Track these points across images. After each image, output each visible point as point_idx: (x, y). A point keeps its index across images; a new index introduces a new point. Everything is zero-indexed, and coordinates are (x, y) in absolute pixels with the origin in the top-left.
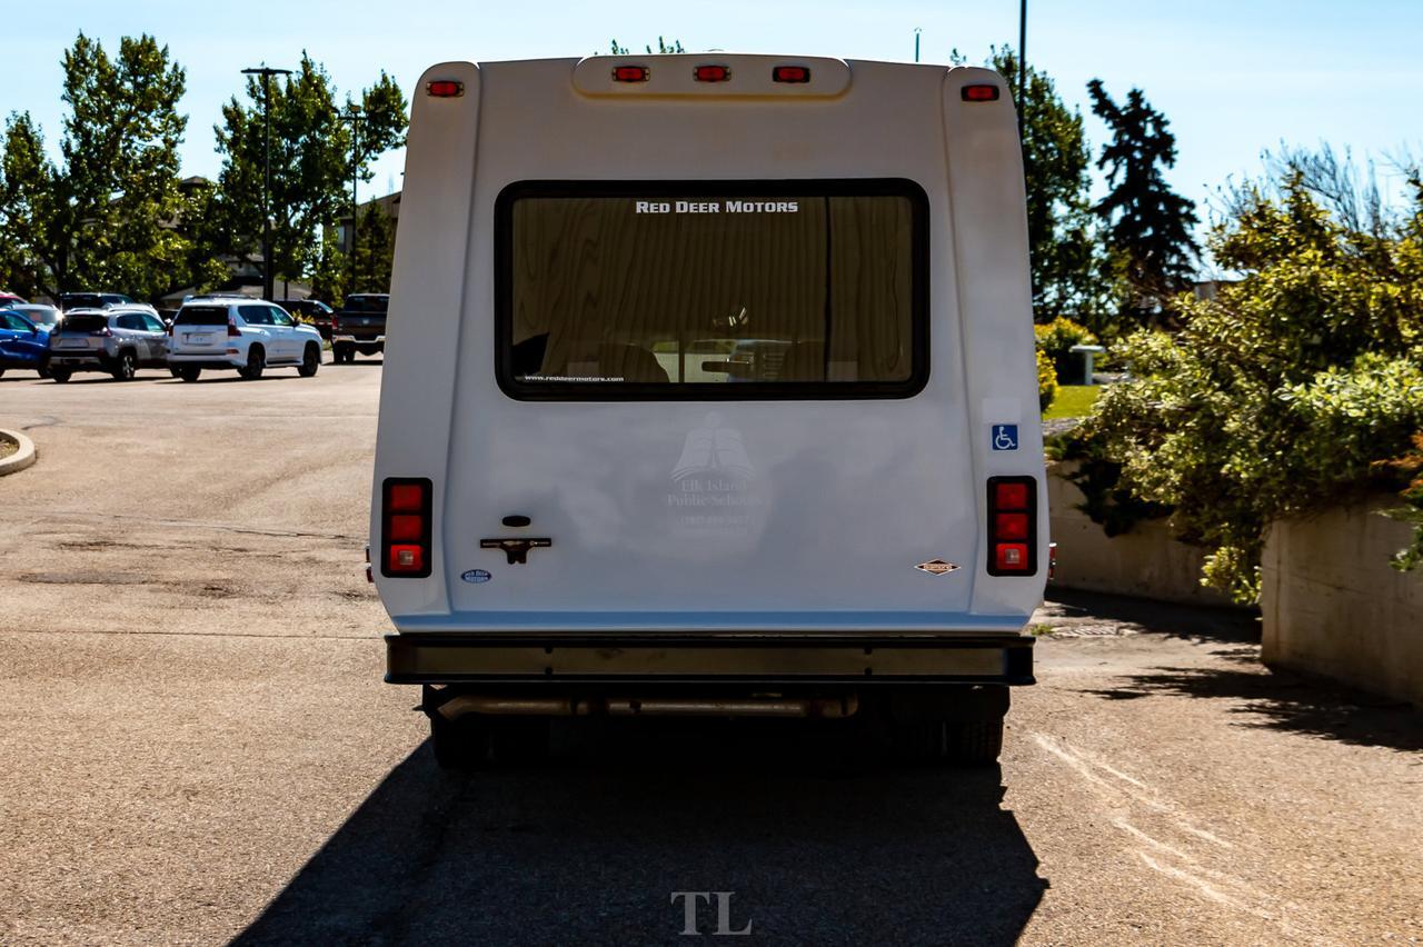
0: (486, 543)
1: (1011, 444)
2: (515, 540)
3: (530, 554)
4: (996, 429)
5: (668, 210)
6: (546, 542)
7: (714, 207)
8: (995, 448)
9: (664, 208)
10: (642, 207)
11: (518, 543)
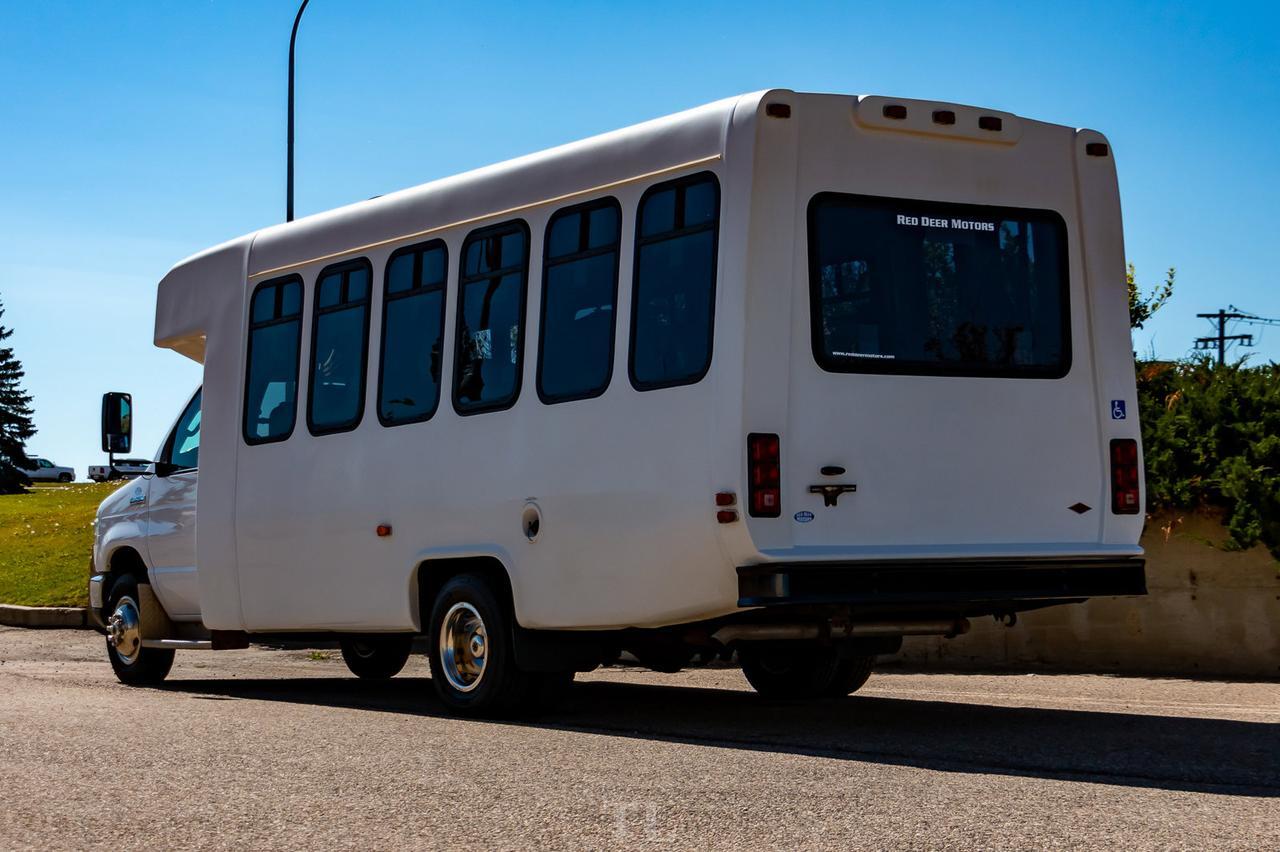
0: (813, 489)
1: (1122, 415)
2: (833, 486)
3: (840, 498)
4: (1113, 403)
5: (917, 224)
6: (852, 488)
7: (945, 223)
8: (1114, 418)
9: (914, 221)
10: (901, 219)
11: (835, 488)
